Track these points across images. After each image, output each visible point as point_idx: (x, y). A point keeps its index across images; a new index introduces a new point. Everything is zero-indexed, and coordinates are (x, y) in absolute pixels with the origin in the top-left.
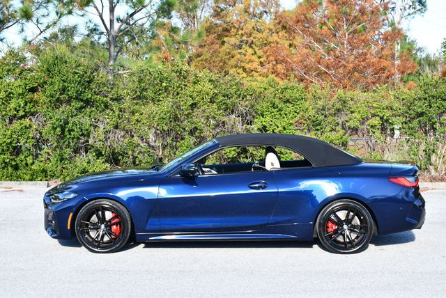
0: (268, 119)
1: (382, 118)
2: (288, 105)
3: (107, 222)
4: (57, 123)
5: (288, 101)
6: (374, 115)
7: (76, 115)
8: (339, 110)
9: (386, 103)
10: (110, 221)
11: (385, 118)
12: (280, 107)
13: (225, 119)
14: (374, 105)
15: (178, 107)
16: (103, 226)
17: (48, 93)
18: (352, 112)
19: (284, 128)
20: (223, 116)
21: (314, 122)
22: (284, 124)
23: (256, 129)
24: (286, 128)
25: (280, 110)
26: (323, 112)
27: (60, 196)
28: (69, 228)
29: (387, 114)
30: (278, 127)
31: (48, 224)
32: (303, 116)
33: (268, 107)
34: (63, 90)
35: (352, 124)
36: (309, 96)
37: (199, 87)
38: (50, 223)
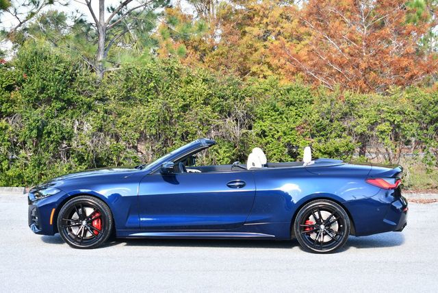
0: (268, 123)
1: (392, 123)
2: (291, 107)
3: (88, 218)
4: (33, 124)
5: (290, 104)
6: (384, 120)
7: (57, 116)
8: (346, 114)
9: (398, 107)
10: (91, 216)
11: (396, 123)
12: (281, 110)
13: (220, 122)
14: (385, 109)
15: (168, 109)
16: (84, 223)
17: (26, 92)
18: (360, 117)
19: (285, 134)
20: (218, 119)
21: (317, 127)
22: (284, 129)
23: (254, 134)
24: (288, 133)
25: (281, 113)
26: (329, 116)
27: (43, 192)
28: (51, 223)
29: (398, 118)
30: (278, 132)
31: (31, 220)
32: (306, 121)
33: (268, 110)
34: (43, 89)
35: (359, 129)
36: (316, 98)
37: (191, 87)
38: (34, 219)
